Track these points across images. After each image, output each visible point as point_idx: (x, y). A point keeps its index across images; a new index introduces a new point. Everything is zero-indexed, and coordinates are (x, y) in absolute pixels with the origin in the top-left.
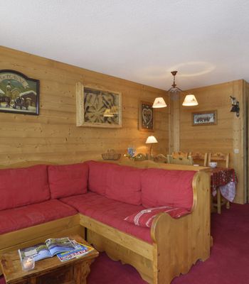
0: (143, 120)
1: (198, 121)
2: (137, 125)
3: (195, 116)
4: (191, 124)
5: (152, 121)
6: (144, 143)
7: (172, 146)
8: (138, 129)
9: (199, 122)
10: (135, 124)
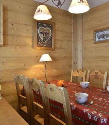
0: (38, 38)
1: (99, 38)
2: (31, 43)
3: (97, 34)
4: (93, 42)
5: (51, 39)
6: (37, 61)
7: (76, 63)
8: (33, 46)
9: (101, 39)
10: (29, 41)
